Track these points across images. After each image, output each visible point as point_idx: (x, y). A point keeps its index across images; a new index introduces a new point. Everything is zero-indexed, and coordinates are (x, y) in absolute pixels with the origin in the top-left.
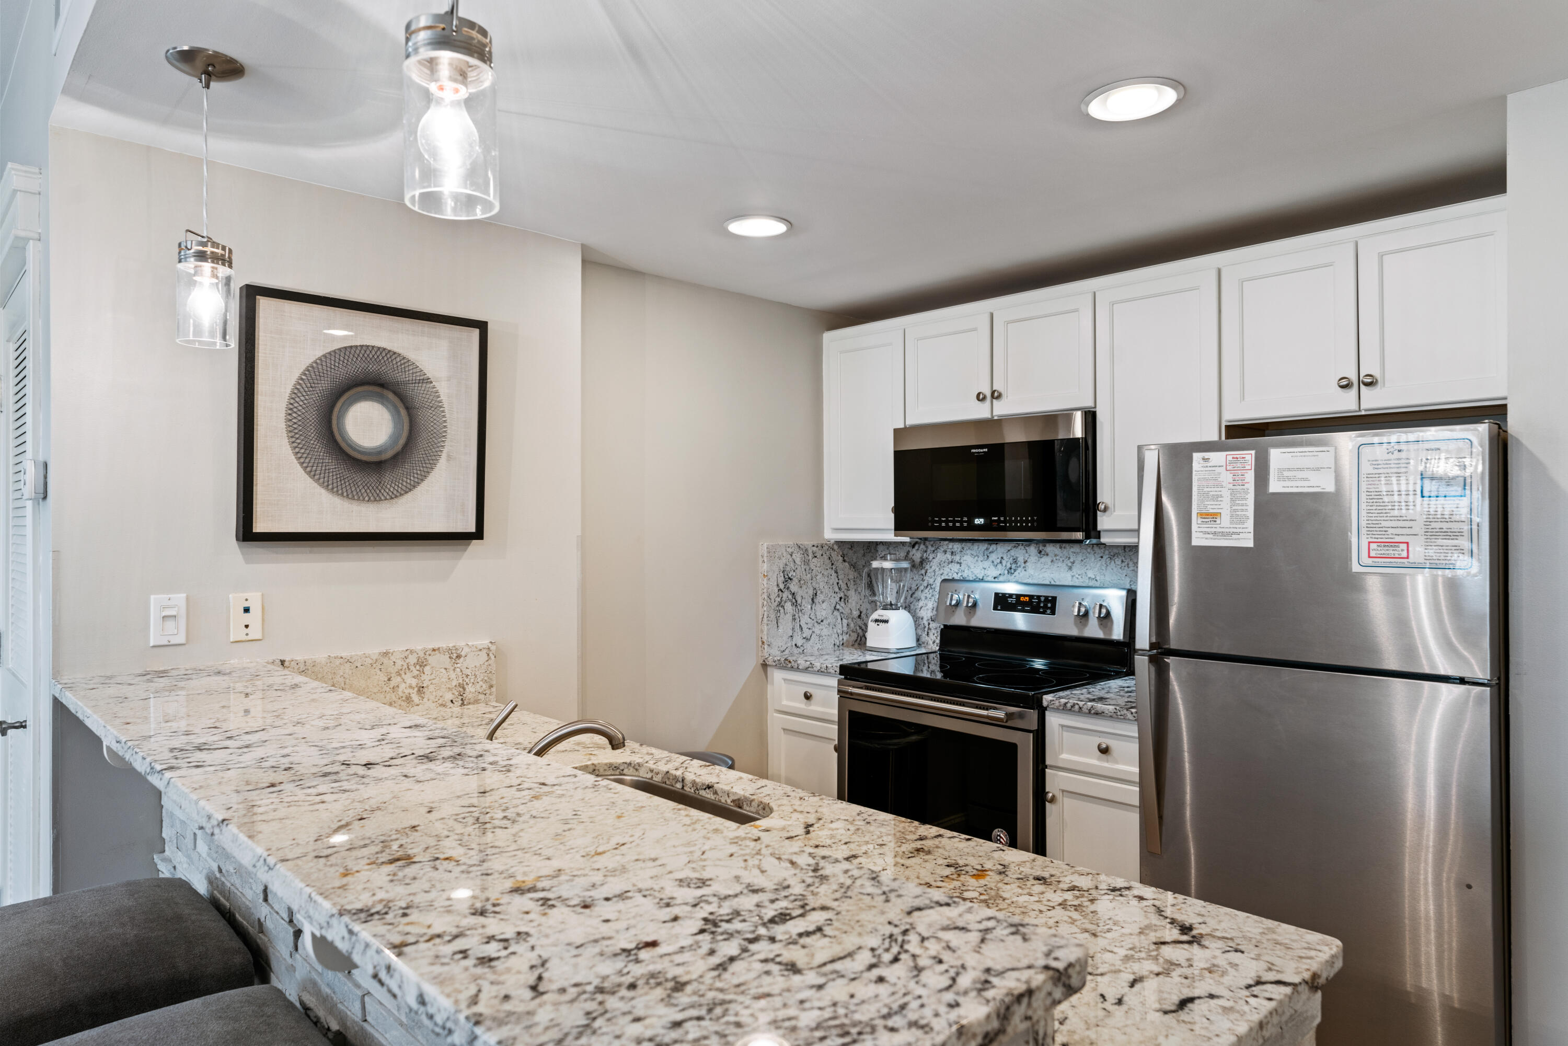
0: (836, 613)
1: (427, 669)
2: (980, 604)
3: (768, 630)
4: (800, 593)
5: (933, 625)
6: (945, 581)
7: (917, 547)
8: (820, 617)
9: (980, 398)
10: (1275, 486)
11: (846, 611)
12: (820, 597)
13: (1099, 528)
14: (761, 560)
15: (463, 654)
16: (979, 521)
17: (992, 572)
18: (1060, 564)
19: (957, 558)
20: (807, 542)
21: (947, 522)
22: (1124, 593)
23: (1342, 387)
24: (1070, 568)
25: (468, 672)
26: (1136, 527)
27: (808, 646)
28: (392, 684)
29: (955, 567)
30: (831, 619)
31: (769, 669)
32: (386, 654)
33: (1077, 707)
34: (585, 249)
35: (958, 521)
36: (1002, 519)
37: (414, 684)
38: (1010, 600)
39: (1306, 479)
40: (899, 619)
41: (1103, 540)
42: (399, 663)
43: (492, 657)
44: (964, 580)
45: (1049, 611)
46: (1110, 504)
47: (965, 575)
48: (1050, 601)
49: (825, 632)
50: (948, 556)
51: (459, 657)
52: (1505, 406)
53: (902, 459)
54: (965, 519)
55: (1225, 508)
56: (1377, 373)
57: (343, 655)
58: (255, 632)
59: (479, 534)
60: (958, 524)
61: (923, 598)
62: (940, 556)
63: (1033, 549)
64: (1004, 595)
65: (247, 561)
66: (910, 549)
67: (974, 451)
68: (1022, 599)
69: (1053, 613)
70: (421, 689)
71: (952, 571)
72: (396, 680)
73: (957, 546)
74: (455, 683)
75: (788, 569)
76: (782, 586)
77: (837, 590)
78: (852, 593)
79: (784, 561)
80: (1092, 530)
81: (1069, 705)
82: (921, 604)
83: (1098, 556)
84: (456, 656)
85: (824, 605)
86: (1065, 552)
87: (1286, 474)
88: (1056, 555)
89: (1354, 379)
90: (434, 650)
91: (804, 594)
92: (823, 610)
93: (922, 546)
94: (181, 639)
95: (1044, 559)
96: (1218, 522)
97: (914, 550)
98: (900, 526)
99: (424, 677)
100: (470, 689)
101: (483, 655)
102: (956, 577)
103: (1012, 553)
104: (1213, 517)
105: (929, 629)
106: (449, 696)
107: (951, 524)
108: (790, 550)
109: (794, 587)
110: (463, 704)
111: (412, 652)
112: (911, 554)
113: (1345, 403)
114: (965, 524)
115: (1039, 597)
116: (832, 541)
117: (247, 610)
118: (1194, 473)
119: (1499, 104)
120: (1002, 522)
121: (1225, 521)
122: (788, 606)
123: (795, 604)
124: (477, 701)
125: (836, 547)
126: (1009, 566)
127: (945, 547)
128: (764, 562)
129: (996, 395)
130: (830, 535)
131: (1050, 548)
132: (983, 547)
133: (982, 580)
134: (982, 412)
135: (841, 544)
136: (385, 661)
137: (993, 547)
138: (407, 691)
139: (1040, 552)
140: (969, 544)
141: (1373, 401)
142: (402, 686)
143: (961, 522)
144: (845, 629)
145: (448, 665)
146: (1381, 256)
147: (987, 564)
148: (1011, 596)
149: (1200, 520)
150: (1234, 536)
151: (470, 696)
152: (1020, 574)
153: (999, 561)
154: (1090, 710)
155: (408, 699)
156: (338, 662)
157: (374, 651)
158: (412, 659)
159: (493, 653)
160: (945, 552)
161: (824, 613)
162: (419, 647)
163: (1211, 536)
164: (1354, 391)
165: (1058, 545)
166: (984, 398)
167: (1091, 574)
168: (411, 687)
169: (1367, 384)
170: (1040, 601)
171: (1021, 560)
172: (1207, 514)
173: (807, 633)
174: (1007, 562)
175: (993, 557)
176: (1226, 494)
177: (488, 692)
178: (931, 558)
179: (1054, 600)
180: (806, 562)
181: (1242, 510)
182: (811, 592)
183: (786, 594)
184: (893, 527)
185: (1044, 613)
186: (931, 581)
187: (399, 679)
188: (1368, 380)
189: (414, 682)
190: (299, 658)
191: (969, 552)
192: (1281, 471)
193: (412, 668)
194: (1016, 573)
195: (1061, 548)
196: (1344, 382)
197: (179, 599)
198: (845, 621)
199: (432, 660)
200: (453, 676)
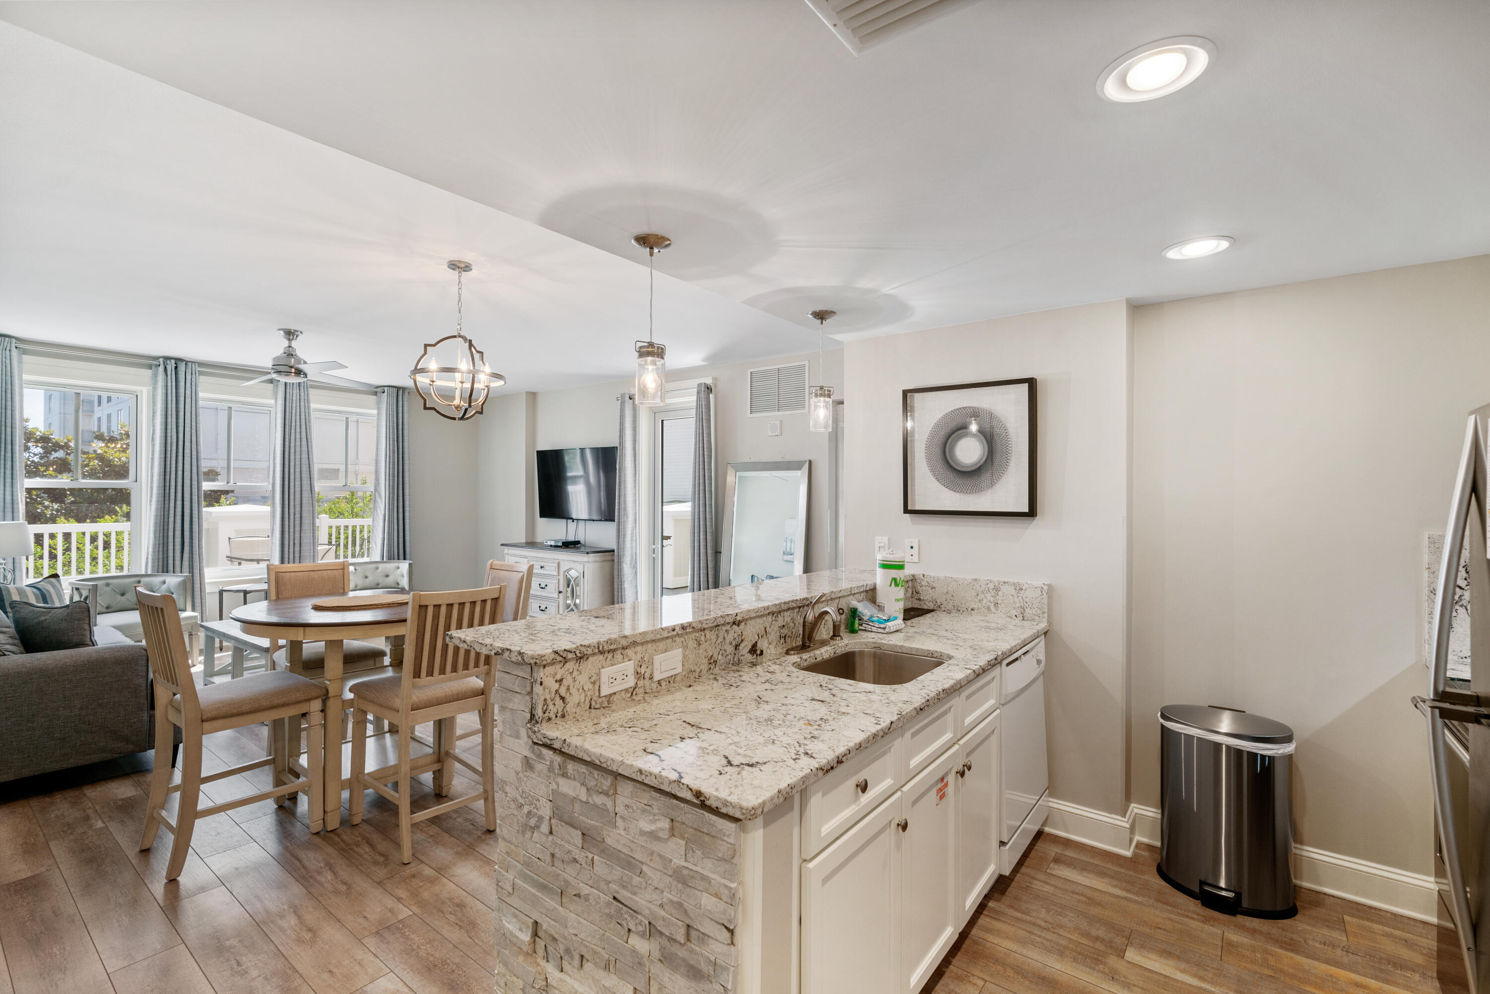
1: (1000, 593)
15: (1024, 588)
25: (1027, 600)
28: (979, 598)
32: (976, 580)
37: (992, 601)
42: (984, 587)
43: (1045, 594)
51: (1021, 589)
59: (1032, 515)
65: (914, 523)
70: (996, 604)
72: (981, 596)
74: (1018, 605)
84: (1019, 588)
90: (1004, 583)
99: (998, 598)
100: (1028, 611)
101: (1039, 591)
106: (1014, 613)
110: (1023, 620)
111: (991, 581)
117: (912, 547)
124: (1033, 620)
136: (975, 583)
138: (988, 604)
142: (985, 600)
145: (1014, 594)
151: (1028, 615)
155: (988, 608)
156: (950, 580)
157: (969, 577)
158: (991, 586)
159: (1050, 591)
162: (995, 579)
168: (990, 602)
177: (1041, 616)
187: (983, 596)
189: (992, 599)
190: (932, 574)
193: (991, 591)
197: (885, 539)
199: (1004, 588)
200: (1017, 601)
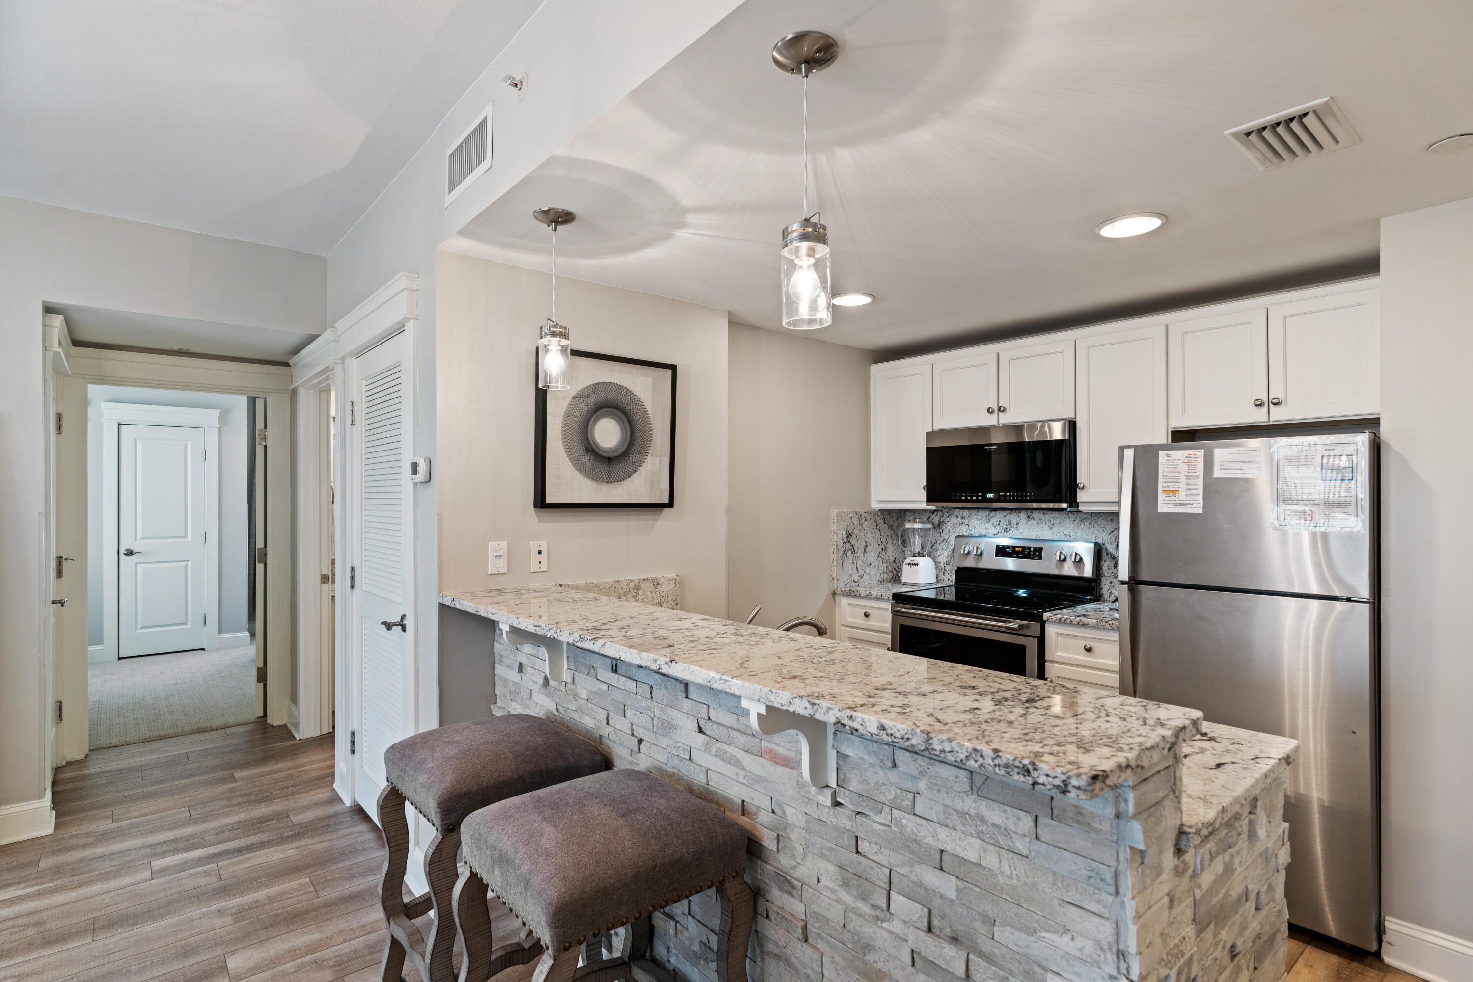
0: (880, 559)
1: (640, 592)
2: (985, 554)
3: (837, 570)
4: (856, 545)
5: (947, 567)
6: (958, 537)
7: (935, 513)
8: (869, 562)
9: (990, 411)
10: (1218, 473)
11: (886, 558)
12: (869, 548)
13: (1078, 500)
14: (831, 522)
15: (661, 582)
16: (990, 496)
17: (993, 531)
18: (1043, 526)
19: (966, 521)
20: (861, 510)
21: (966, 496)
22: (1092, 545)
23: (1257, 406)
24: (1051, 528)
25: (663, 594)
26: (1118, 500)
27: (862, 581)
29: (965, 528)
30: (876, 563)
31: (836, 596)
32: (617, 582)
33: (1069, 620)
34: (730, 314)
35: (974, 496)
36: (1008, 494)
38: (1007, 550)
39: (1241, 469)
40: (925, 562)
41: (1080, 509)
42: (625, 587)
43: (678, 585)
44: (971, 536)
45: (1037, 558)
46: (1086, 484)
47: (972, 533)
48: (1037, 551)
49: (873, 572)
50: (960, 520)
51: (658, 584)
52: (1378, 419)
53: (931, 452)
54: (980, 494)
55: (1182, 488)
56: (1281, 396)
57: (594, 581)
58: (544, 567)
59: (670, 504)
60: (974, 498)
61: (940, 549)
62: (953, 520)
63: (1023, 515)
64: (1003, 546)
65: (540, 521)
66: (931, 515)
67: (986, 447)
68: (1017, 549)
69: (1040, 559)
71: (963, 530)
73: (966, 513)
74: (656, 601)
75: (849, 528)
76: (845, 540)
77: (880, 543)
78: (889, 546)
79: (846, 523)
80: (1073, 502)
81: (1063, 620)
82: (939, 553)
83: (1072, 520)
84: (656, 583)
85: (872, 554)
86: (1047, 517)
87: (1226, 465)
88: (1040, 519)
89: (1265, 399)
90: (644, 580)
91: (859, 545)
92: (872, 556)
93: (940, 513)
94: (504, 570)
95: (1032, 522)
96: (1177, 496)
97: (934, 516)
98: (930, 499)
99: (639, 597)
101: (672, 583)
102: (965, 534)
103: (1008, 517)
104: (1174, 493)
105: (945, 570)
107: (969, 498)
108: (850, 515)
109: (853, 541)
111: (632, 580)
112: (931, 518)
113: (1259, 417)
114: (980, 498)
115: (1029, 548)
116: (877, 510)
117: (540, 552)
118: (1160, 464)
119: (1375, 224)
120: (1008, 496)
121: (1182, 496)
122: (849, 553)
123: (854, 552)
125: (879, 513)
126: (1005, 526)
127: (957, 514)
128: (834, 523)
129: (1001, 410)
130: (875, 505)
131: (1036, 514)
132: (986, 513)
133: (985, 536)
134: (990, 421)
135: (882, 511)
136: (617, 586)
137: (994, 513)
139: (1029, 517)
140: (975, 512)
141: (1279, 415)
143: (977, 496)
144: (885, 570)
145: (652, 590)
146: (1285, 318)
147: (989, 525)
148: (1008, 547)
149: (1164, 496)
150: (1188, 506)
152: (1014, 532)
153: (997, 523)
154: (1078, 623)
156: (591, 586)
157: (611, 579)
158: (632, 585)
159: (678, 582)
160: (957, 517)
161: (872, 559)
162: (635, 578)
163: (1172, 506)
164: (1265, 408)
165: (1042, 512)
166: (993, 412)
167: (1066, 532)
169: (1274, 404)
170: (1030, 551)
171: (1014, 522)
172: (1169, 491)
173: (861, 572)
174: (1004, 524)
175: (993, 520)
176: (1183, 478)
177: (675, 607)
178: (946, 521)
179: (1041, 549)
180: (861, 524)
181: (1195, 489)
182: (864, 545)
183: (848, 546)
184: (925, 499)
185: (1033, 559)
186: (946, 537)
188: (1275, 401)
190: (569, 583)
191: (974, 517)
192: (1222, 463)
193: (632, 591)
194: (1011, 532)
195: (1044, 514)
196: (1258, 403)
197: (504, 544)
198: (885, 565)
199: (643, 586)
200: (655, 597)
